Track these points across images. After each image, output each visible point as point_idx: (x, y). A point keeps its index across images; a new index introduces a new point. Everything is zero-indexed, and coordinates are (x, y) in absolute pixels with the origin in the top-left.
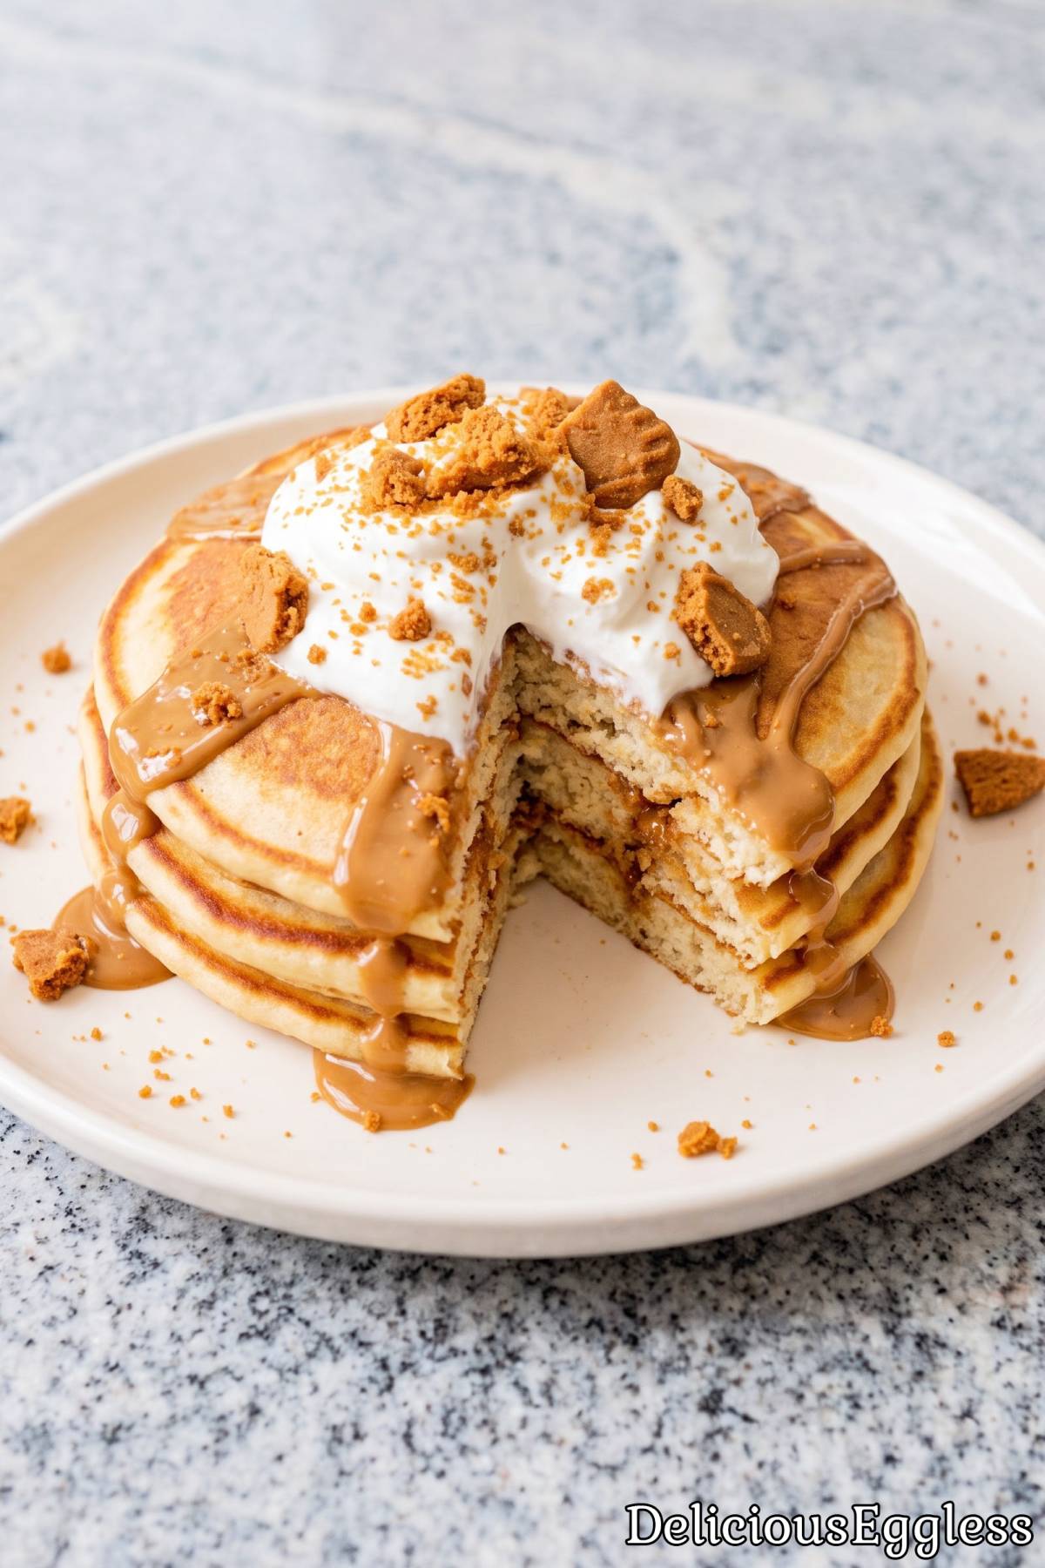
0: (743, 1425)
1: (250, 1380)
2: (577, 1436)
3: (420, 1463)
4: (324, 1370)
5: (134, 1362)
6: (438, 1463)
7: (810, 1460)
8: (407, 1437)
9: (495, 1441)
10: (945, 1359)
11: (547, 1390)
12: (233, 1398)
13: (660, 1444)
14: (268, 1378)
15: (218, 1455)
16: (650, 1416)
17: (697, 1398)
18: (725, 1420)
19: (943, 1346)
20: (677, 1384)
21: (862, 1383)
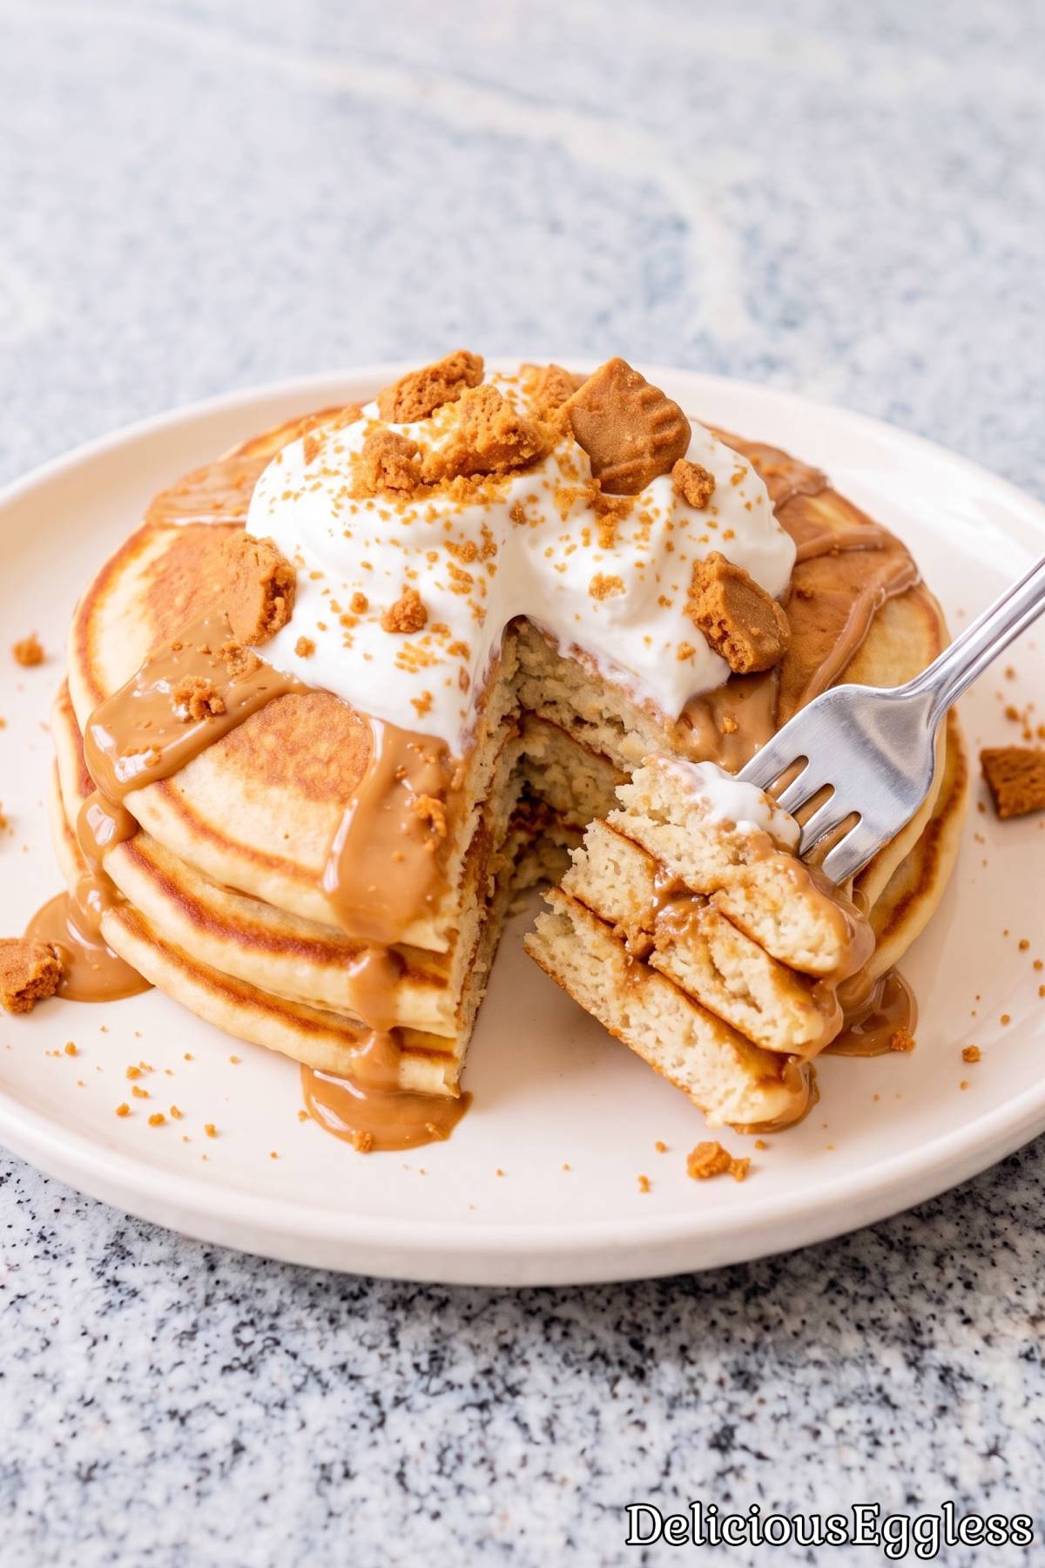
0: (756, 1463)
1: (234, 1415)
2: (580, 1475)
3: (414, 1503)
4: (312, 1404)
5: (111, 1396)
6: (433, 1504)
7: (826, 1496)
8: (400, 1476)
9: (493, 1480)
10: (971, 1393)
11: (549, 1426)
12: (216, 1435)
13: (668, 1483)
14: (253, 1413)
15: (200, 1495)
16: (657, 1454)
17: (708, 1434)
18: (737, 1457)
19: (969, 1379)
20: (686, 1419)
21: (882, 1419)
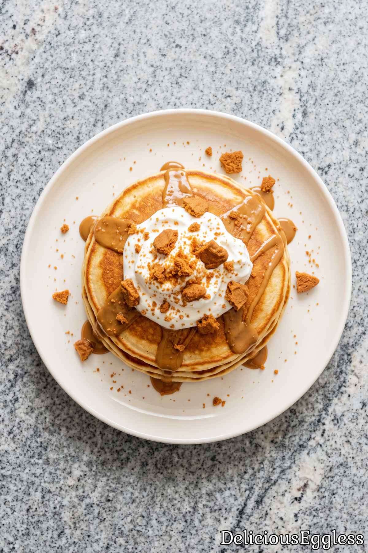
0: (219, 464)
1: (127, 452)
2: (187, 466)
3: (158, 471)
5: (106, 446)
6: (161, 471)
7: (230, 471)
8: (156, 465)
9: (172, 466)
10: (260, 450)
11: (183, 454)
12: (124, 456)
13: (202, 468)
14: (131, 451)
15: (122, 468)
16: (201, 461)
17: (210, 457)
18: (216, 462)
19: (260, 446)
20: (208, 454)
21: (243, 455)
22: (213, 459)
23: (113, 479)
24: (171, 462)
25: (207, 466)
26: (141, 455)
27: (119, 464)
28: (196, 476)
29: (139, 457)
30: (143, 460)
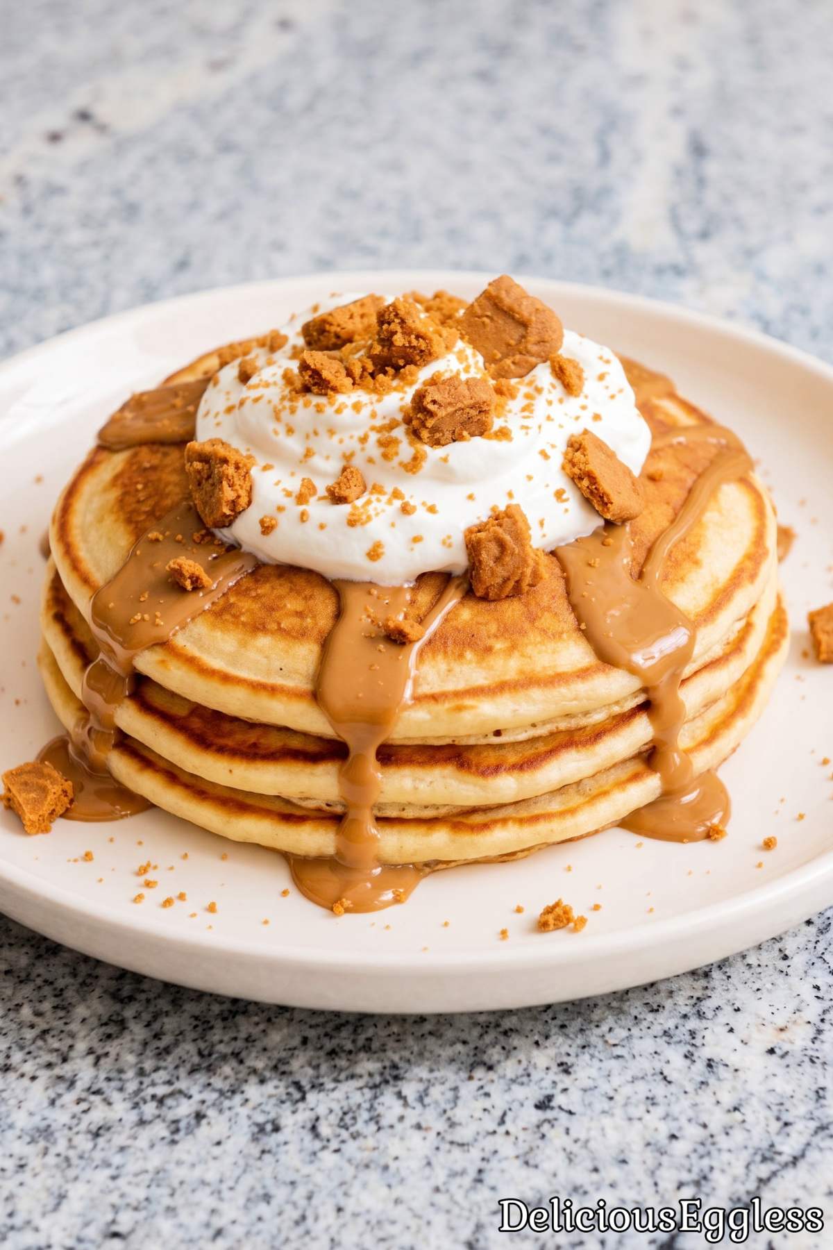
0: (566, 1116)
1: (197, 1098)
2: (440, 1126)
3: (322, 1144)
4: (253, 1090)
5: (110, 1086)
6: (335, 1144)
8: (314, 1129)
9: (379, 1130)
10: (726, 1074)
11: (421, 1097)
12: (184, 1109)
13: (502, 1129)
17: (534, 1100)
18: (553, 1114)
19: (725, 1066)
20: (520, 1092)
21: (660, 1089)
22: (544, 1104)
23: (136, 1175)
24: (375, 1119)
25: (521, 1124)
26: (251, 1104)
27: (166, 1133)
28: (475, 1153)
29: (244, 1111)
30: (261, 1119)
